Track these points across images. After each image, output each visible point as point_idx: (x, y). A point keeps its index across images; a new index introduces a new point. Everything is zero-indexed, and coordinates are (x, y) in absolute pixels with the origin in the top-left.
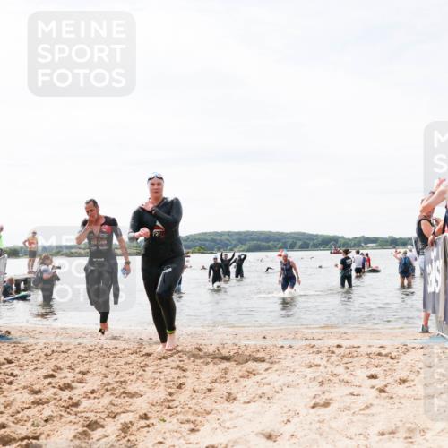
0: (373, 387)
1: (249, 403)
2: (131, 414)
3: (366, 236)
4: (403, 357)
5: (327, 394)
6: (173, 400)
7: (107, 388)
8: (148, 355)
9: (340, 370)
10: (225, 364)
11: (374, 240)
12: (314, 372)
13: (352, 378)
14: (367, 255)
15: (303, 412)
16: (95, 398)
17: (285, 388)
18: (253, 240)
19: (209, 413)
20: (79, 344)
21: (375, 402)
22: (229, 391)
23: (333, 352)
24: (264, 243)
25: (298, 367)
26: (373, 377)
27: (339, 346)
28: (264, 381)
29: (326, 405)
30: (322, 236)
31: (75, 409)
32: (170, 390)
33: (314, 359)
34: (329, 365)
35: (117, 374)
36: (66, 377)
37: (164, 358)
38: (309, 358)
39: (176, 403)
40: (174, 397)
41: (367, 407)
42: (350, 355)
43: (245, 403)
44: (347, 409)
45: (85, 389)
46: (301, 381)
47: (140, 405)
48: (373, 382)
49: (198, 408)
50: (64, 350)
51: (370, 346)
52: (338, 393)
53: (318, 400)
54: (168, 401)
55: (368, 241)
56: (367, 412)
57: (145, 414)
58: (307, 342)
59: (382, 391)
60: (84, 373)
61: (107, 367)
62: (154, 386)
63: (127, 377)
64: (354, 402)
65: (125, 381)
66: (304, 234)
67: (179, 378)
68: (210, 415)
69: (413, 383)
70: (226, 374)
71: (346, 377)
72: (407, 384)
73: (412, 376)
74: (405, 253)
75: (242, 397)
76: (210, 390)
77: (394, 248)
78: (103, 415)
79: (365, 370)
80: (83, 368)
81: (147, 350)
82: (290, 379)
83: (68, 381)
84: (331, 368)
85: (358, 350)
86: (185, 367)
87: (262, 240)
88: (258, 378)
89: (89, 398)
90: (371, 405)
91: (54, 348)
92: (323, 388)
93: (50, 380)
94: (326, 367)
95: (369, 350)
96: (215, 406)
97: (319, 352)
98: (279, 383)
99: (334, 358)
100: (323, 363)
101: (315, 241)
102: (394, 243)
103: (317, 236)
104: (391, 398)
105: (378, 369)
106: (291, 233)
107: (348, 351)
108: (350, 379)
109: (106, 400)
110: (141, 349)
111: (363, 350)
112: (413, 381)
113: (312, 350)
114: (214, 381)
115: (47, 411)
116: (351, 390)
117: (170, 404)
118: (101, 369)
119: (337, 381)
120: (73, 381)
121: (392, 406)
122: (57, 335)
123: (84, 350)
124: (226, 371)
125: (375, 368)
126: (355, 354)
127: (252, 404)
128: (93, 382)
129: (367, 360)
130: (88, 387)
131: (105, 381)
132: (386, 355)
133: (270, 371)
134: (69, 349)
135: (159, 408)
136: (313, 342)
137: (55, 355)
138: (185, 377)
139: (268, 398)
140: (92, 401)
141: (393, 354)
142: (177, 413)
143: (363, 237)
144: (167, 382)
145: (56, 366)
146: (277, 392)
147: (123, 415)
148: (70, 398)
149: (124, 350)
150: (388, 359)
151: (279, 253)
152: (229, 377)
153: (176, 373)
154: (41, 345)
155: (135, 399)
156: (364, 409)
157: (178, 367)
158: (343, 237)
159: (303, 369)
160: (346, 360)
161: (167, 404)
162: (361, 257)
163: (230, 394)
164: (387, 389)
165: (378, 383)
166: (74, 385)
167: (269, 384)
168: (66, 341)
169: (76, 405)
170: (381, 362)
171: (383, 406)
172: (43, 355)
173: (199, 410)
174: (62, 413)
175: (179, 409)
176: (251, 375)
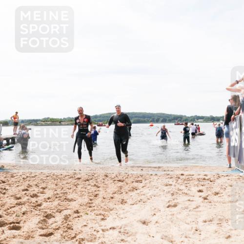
0: (200, 197)
1: (133, 204)
2: (69, 210)
3: (198, 115)
4: (217, 181)
5: (175, 200)
6: (92, 203)
7: (56, 196)
8: (79, 179)
9: (183, 187)
10: (120, 184)
11: (202, 118)
12: (169, 188)
13: (189, 192)
14: (198, 125)
15: (162, 210)
16: (50, 202)
17: (153, 197)
18: (136, 117)
19: (111, 210)
20: (42, 173)
21: (202, 204)
22: (122, 198)
23: (179, 178)
24: (142, 119)
25: (160, 185)
26: (200, 191)
27: (182, 175)
28: (142, 193)
29: (175, 206)
30: (173, 115)
31: (39, 208)
32: (91, 198)
33: (169, 181)
34: (177, 185)
35: (62, 189)
36: (34, 190)
37: (88, 180)
38: (166, 181)
39: (94, 205)
40: (93, 201)
41: (197, 207)
42: (188, 180)
43: (131, 205)
44: (187, 208)
45: (45, 197)
46: (162, 193)
47: (74, 205)
48: (201, 194)
49: (106, 207)
50: (33, 176)
51: (199, 175)
52: (181, 199)
53: (170, 203)
54: (90, 203)
55: (198, 118)
56: (197, 210)
57: (77, 211)
58: (165, 172)
59: (205, 199)
60: (44, 189)
61: (56, 185)
62: (82, 196)
63: (68, 191)
64: (190, 205)
65: (66, 193)
66: (164, 114)
67: (95, 191)
68: (112, 211)
69: (222, 195)
70: (121, 189)
71: (186, 191)
72: (219, 195)
73: (222, 191)
74: (219, 125)
75: (130, 202)
76: (112, 198)
77: (213, 122)
78: (54, 211)
79: (196, 187)
80: (44, 185)
81: (79, 176)
82: (156, 192)
83: (35, 192)
84: (178, 186)
85: (193, 177)
86: (99, 185)
87: (141, 117)
88: (138, 191)
89: (47, 201)
90: (199, 206)
91: (28, 175)
92: (174, 197)
93: (25, 192)
94: (175, 186)
95: (199, 177)
96: (115, 206)
97: (171, 178)
98: (150, 194)
99: (180, 181)
100: (174, 183)
101: (170, 118)
102: (213, 119)
103: (171, 115)
104: (210, 202)
105: (203, 187)
106: (157, 114)
107: (187, 177)
108: (188, 192)
109: (56, 203)
110: (75, 176)
111: (195, 177)
112: (222, 193)
113: (168, 176)
114: (115, 193)
115: (24, 209)
116: (189, 198)
117: (91, 205)
118: (53, 186)
119: (181, 193)
120: (38, 193)
121: (211, 207)
122: (29, 168)
123: (44, 176)
124: (121, 187)
125: (202, 187)
126: (191, 179)
127: (135, 205)
128: (49, 193)
129: (198, 182)
130: (46, 196)
131: (55, 192)
132: (208, 180)
133: (145, 187)
134: (36, 176)
135: (85, 207)
136: (168, 173)
137: (28, 179)
138: (98, 190)
139: (144, 202)
140: (48, 203)
141: (212, 179)
142: (94, 210)
143: (196, 116)
144: (89, 193)
145: (29, 184)
146: (149, 199)
147: (65, 211)
148: (37, 202)
149: (66, 176)
150: (209, 182)
151: (150, 124)
152: (123, 190)
153: (94, 189)
154: (21, 174)
155: (72, 202)
156: (195, 208)
157: (95, 185)
158: (185, 116)
159: (163, 187)
160: (186, 182)
161: (89, 205)
162: (195, 127)
163: (123, 200)
164: (208, 198)
165: (203, 194)
166: (39, 194)
167: (144, 195)
168: (34, 171)
169: (40, 205)
170: (205, 183)
171: (206, 206)
172: (21, 178)
173: (106, 208)
174: (32, 210)
175: (95, 208)
176: (135, 190)
